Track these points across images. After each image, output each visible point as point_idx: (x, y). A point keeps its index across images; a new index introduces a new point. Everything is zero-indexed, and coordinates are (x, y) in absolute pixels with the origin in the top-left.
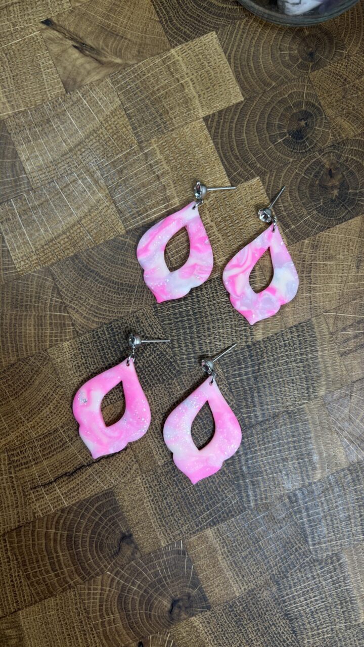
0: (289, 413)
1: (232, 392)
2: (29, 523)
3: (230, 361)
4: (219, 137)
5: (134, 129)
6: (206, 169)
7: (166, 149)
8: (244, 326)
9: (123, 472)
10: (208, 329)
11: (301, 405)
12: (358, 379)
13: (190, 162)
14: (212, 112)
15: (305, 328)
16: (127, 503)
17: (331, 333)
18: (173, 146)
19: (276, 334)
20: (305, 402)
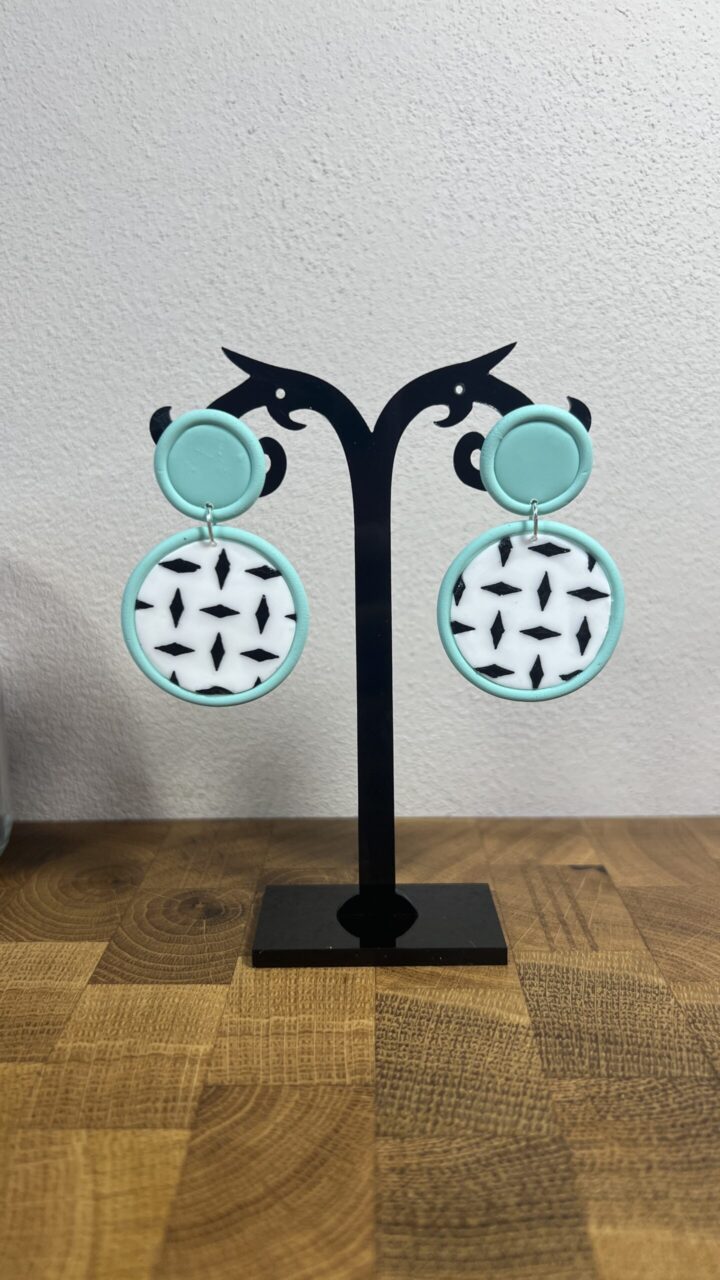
0: (694, 1022)
1: (629, 1078)
3: (559, 1064)
4: (137, 977)
5: (13, 1060)
6: (173, 1001)
7: (92, 1034)
8: (494, 1030)
10: (477, 1074)
11: (680, 1006)
12: (643, 944)
13: (143, 1014)
14: (90, 975)
15: (529, 971)
17: (553, 950)
18: (94, 1025)
19: (527, 1001)
20: (673, 1001)
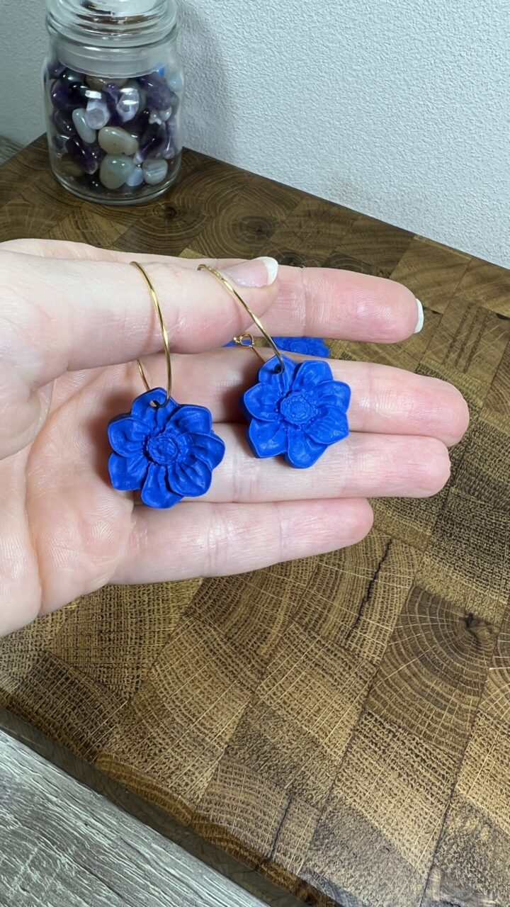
2: (376, 676)
9: (409, 563)
16: (438, 589)
